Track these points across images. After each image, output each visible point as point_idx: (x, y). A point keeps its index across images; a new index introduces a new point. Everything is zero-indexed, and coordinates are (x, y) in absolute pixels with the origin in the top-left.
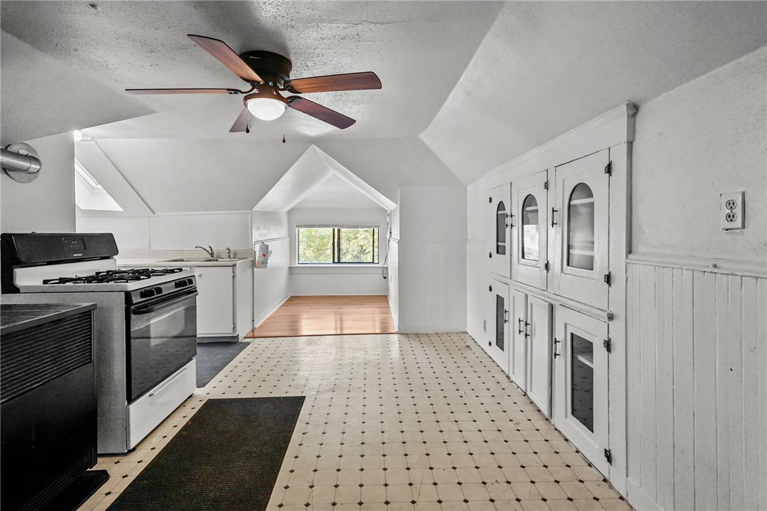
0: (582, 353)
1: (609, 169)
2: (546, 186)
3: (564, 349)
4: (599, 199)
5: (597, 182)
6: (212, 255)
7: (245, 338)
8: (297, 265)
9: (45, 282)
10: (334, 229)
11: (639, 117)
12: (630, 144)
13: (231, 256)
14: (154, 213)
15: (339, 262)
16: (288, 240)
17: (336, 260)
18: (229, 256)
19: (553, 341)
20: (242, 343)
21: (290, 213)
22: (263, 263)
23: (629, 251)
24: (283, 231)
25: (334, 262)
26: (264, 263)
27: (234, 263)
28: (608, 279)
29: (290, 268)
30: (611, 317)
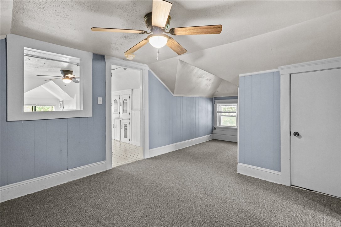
0: (126, 127)
1: (129, 97)
2: (119, 98)
3: (123, 127)
4: (128, 102)
5: (128, 99)
10: (33, 106)
11: (133, 91)
12: (132, 94)
19: (121, 126)
23: (132, 109)
28: (129, 114)
30: (130, 119)
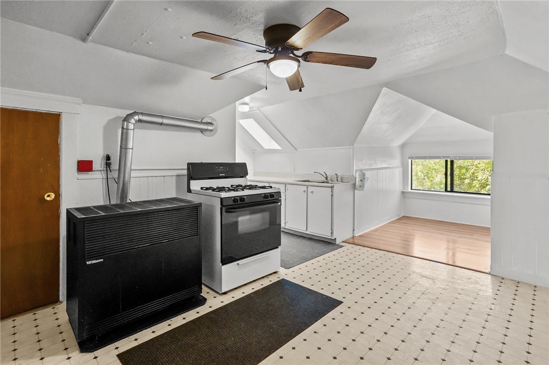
6: (326, 178)
7: (343, 242)
8: (410, 190)
9: (202, 188)
10: (446, 161)
13: (339, 180)
14: (296, 150)
15: (452, 191)
16: (401, 169)
17: (449, 189)
18: (337, 180)
20: (338, 245)
21: (403, 146)
22: (360, 186)
24: (396, 162)
25: (446, 190)
26: (362, 187)
27: (332, 185)
29: (403, 193)
